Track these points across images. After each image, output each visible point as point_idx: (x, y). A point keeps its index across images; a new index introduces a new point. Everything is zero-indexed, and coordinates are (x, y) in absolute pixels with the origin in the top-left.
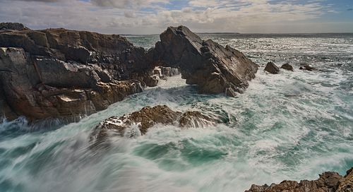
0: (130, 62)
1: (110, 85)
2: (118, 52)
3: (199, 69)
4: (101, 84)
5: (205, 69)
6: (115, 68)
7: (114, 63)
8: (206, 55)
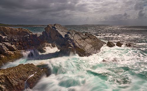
0: (29, 41)
1: (14, 52)
2: (22, 36)
3: (64, 45)
4: (7, 52)
5: (66, 45)
6: (20, 44)
7: (19, 42)
8: (66, 38)
